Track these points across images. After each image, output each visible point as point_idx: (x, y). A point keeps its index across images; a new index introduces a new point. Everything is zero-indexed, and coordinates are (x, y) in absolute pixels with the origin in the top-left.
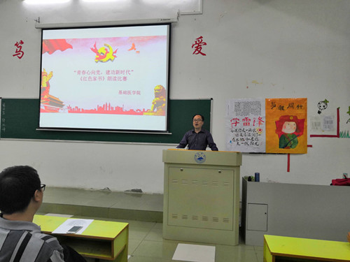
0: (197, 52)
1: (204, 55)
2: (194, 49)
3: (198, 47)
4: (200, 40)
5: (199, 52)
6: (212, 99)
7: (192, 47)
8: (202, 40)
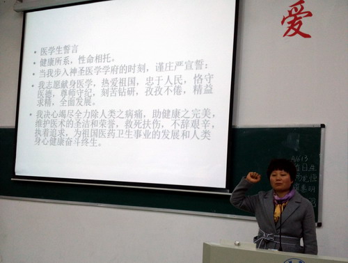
0: (292, 31)
1: (308, 36)
2: (286, 25)
4: (299, 7)
5: (297, 31)
6: (323, 126)
7: (283, 22)
8: (302, 8)
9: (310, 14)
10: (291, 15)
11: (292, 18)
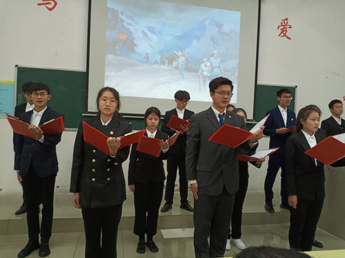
0: (282, 35)
1: (289, 38)
2: (280, 31)
3: (284, 28)
4: (286, 22)
5: (285, 35)
6: (296, 87)
7: (278, 28)
9: (291, 27)
10: (282, 25)
11: (282, 27)
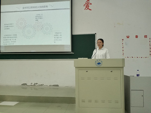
0: (87, 8)
1: (91, 10)
4: (88, 2)
6: (96, 34)
7: (84, 6)
8: (89, 2)
9: (91, 4)
10: (86, 4)
